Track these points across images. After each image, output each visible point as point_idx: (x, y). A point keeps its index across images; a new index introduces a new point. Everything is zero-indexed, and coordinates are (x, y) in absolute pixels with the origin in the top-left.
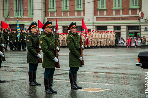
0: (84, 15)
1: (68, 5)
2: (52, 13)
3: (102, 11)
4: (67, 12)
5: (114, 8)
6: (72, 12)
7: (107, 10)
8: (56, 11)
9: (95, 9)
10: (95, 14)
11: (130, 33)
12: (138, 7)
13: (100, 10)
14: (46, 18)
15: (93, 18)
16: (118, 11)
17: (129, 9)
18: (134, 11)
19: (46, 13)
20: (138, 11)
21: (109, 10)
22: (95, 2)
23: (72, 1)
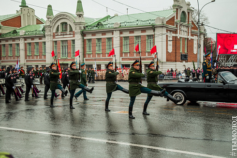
0: (113, 56)
1: (101, 49)
2: (89, 55)
3: (126, 53)
4: (100, 54)
5: (135, 51)
6: (104, 54)
7: (129, 52)
9: (121, 52)
10: (121, 55)
14: (85, 58)
15: (120, 59)
16: (137, 53)
17: (146, 52)
18: (150, 53)
19: (84, 55)
21: (131, 53)
22: (121, 46)
23: (104, 46)
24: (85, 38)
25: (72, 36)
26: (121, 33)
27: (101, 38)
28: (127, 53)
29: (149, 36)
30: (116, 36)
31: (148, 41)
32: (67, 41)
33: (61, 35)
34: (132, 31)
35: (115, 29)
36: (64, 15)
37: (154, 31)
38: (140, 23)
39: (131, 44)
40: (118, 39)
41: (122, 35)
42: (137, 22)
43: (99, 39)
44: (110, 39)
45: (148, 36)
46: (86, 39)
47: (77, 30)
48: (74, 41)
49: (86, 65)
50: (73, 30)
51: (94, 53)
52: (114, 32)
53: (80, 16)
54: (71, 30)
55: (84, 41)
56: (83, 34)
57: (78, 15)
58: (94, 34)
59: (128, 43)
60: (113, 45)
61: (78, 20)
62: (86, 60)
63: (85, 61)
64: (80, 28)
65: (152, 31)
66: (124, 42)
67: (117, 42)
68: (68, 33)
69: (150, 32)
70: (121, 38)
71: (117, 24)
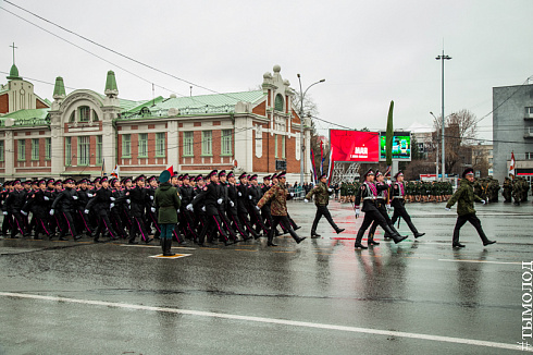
0: (167, 163)
1: (147, 151)
2: (127, 160)
3: (188, 158)
4: (145, 159)
5: (203, 154)
6: (151, 160)
7: (194, 157)
8: (132, 158)
9: (180, 156)
10: (180, 162)
12: (231, 154)
13: (186, 158)
14: (119, 166)
15: (178, 166)
16: (207, 158)
18: (227, 158)
19: (118, 160)
20: (231, 159)
21: (197, 157)
22: (180, 147)
23: (152, 146)
24: (120, 132)
25: (98, 128)
26: (180, 125)
27: (147, 134)
28: (191, 158)
29: (226, 131)
30: (172, 131)
31: (224, 139)
32: (89, 136)
33: (79, 127)
34: (197, 122)
35: (171, 119)
36: (84, 94)
37: (233, 123)
38: (210, 110)
39: (197, 144)
40: (176, 134)
41: (181, 129)
42: (207, 109)
43: (144, 135)
44: (162, 135)
45: (224, 130)
47: (106, 118)
48: (100, 137)
50: (100, 119)
51: (135, 158)
52: (169, 123)
53: (111, 96)
54: (96, 119)
55: (118, 137)
56: (117, 126)
57: (108, 95)
58: (135, 126)
59: (192, 142)
60: (166, 144)
61: (108, 103)
62: (122, 169)
63: (119, 171)
64: (112, 115)
65: (231, 123)
66: (185, 140)
67: (173, 139)
68: (91, 124)
69: (227, 126)
70: (180, 133)
71: (173, 110)
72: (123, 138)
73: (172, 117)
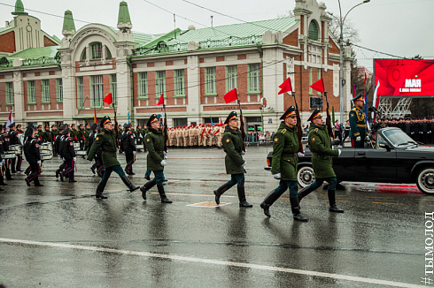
0: (187, 103)
1: (165, 90)
2: (143, 101)
3: (211, 98)
6: (170, 99)
7: (217, 96)
8: (149, 99)
9: (201, 94)
10: (202, 101)
11: (250, 127)
12: (258, 92)
13: (209, 97)
14: (135, 108)
15: (199, 108)
17: (247, 95)
18: (254, 96)
19: (134, 102)
20: (259, 97)
21: (220, 96)
22: (202, 85)
23: (170, 84)
24: (135, 70)
25: (111, 67)
26: (201, 60)
27: (164, 71)
28: (213, 96)
29: (253, 66)
30: (192, 67)
31: (250, 75)
32: (102, 76)
33: (91, 65)
34: (220, 56)
35: (191, 54)
36: (95, 29)
37: (261, 55)
38: (235, 43)
39: (221, 81)
40: (196, 71)
41: (203, 65)
42: (230, 41)
43: (161, 73)
44: (181, 72)
45: (250, 65)
46: (136, 73)
47: (120, 55)
48: (114, 76)
49: (138, 120)
50: (113, 57)
51: (152, 99)
52: (189, 58)
53: (125, 30)
54: (109, 56)
55: (133, 76)
56: (132, 63)
57: (121, 29)
58: (151, 62)
59: (214, 79)
60: (186, 82)
61: (122, 38)
62: (138, 110)
63: (135, 113)
64: (126, 51)
65: (258, 56)
66: (207, 77)
67: (193, 77)
68: (103, 62)
69: (254, 59)
70: (201, 70)
71: (193, 44)
72: (139, 76)
73: (192, 51)
